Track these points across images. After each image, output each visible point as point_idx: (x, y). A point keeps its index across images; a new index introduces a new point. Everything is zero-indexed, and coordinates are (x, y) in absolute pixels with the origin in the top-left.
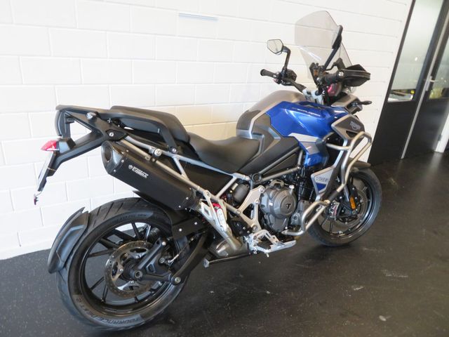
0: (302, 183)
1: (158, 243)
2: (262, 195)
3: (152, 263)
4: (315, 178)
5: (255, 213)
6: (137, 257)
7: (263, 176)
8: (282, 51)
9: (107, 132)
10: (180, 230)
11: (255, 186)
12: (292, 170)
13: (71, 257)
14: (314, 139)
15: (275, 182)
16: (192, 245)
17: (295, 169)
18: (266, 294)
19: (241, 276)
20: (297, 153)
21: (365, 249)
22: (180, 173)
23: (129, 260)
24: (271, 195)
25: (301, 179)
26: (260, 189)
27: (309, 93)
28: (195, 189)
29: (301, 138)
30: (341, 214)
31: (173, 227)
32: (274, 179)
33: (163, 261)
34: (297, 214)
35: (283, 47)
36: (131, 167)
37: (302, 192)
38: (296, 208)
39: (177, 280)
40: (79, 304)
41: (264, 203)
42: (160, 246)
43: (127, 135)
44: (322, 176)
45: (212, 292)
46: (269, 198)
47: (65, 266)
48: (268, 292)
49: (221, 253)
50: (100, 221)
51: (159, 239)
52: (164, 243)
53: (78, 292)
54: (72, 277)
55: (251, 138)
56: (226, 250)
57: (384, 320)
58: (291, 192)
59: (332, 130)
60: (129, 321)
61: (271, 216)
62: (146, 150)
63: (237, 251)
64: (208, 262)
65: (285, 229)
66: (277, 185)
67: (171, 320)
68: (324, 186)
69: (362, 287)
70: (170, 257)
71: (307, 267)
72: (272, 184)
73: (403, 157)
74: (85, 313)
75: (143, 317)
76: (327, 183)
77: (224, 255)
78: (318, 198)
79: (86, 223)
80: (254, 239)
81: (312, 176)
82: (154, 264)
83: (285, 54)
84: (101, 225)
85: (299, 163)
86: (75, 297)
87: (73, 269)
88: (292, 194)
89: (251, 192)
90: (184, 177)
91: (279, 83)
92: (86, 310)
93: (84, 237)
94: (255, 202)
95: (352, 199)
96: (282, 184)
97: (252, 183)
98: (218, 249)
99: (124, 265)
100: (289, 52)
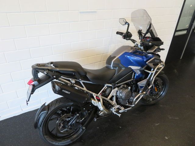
0: (134, 86)
1: (76, 115)
2: (117, 91)
3: (74, 122)
4: (139, 84)
5: (114, 99)
6: (68, 120)
7: (117, 84)
8: (126, 24)
9: (53, 76)
10: (84, 109)
11: (114, 88)
12: (129, 81)
13: (43, 123)
14: (139, 68)
15: (123, 86)
16: (89, 114)
17: (131, 80)
18: (119, 128)
19: (110, 120)
20: (132, 74)
21: (162, 106)
22: (83, 87)
23: (65, 121)
24: (121, 91)
25: (134, 84)
26: (116, 89)
27: (137, 45)
28: (90, 93)
29: (133, 68)
30: (151, 93)
31: (81, 108)
32: (122, 84)
33: (78, 121)
34: (132, 98)
35: (126, 22)
36: (63, 91)
37: (134, 89)
38: (132, 95)
39: (84, 128)
40: (47, 139)
41: (118, 94)
42: (76, 116)
43: (61, 76)
44: (142, 83)
45: (98, 128)
46: (120, 93)
47: (41, 126)
48: (120, 127)
49: (101, 115)
50: (52, 108)
51: (76, 113)
52: (78, 115)
53: (46, 135)
54: (44, 130)
55: (112, 68)
56: (103, 114)
57: (167, 138)
58: (129, 90)
59: (146, 64)
60: (66, 143)
61: (121, 99)
62: (69, 81)
63: (107, 114)
64: (96, 119)
65: (127, 104)
66: (124, 87)
67: (82, 141)
68: (143, 87)
69: (159, 124)
70: (81, 119)
71: (137, 115)
72: (121, 87)
73: (181, 58)
74: (50, 141)
75: (71, 140)
76: (144, 86)
77: (102, 115)
78: (140, 91)
79: (47, 109)
80: (114, 109)
81: (138, 83)
82: (75, 122)
83: (127, 25)
84: (53, 110)
85: (133, 77)
86: (45, 136)
87: (44, 127)
88: (130, 90)
89: (113, 91)
90: (85, 89)
91: (124, 39)
92: (50, 140)
93: (47, 115)
94: (115, 94)
95: (156, 88)
96: (125, 86)
97: (113, 87)
98: (100, 113)
99: (63, 123)
100: (129, 25)
